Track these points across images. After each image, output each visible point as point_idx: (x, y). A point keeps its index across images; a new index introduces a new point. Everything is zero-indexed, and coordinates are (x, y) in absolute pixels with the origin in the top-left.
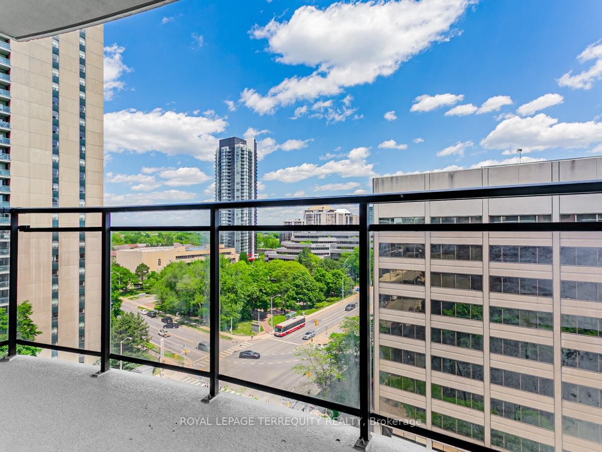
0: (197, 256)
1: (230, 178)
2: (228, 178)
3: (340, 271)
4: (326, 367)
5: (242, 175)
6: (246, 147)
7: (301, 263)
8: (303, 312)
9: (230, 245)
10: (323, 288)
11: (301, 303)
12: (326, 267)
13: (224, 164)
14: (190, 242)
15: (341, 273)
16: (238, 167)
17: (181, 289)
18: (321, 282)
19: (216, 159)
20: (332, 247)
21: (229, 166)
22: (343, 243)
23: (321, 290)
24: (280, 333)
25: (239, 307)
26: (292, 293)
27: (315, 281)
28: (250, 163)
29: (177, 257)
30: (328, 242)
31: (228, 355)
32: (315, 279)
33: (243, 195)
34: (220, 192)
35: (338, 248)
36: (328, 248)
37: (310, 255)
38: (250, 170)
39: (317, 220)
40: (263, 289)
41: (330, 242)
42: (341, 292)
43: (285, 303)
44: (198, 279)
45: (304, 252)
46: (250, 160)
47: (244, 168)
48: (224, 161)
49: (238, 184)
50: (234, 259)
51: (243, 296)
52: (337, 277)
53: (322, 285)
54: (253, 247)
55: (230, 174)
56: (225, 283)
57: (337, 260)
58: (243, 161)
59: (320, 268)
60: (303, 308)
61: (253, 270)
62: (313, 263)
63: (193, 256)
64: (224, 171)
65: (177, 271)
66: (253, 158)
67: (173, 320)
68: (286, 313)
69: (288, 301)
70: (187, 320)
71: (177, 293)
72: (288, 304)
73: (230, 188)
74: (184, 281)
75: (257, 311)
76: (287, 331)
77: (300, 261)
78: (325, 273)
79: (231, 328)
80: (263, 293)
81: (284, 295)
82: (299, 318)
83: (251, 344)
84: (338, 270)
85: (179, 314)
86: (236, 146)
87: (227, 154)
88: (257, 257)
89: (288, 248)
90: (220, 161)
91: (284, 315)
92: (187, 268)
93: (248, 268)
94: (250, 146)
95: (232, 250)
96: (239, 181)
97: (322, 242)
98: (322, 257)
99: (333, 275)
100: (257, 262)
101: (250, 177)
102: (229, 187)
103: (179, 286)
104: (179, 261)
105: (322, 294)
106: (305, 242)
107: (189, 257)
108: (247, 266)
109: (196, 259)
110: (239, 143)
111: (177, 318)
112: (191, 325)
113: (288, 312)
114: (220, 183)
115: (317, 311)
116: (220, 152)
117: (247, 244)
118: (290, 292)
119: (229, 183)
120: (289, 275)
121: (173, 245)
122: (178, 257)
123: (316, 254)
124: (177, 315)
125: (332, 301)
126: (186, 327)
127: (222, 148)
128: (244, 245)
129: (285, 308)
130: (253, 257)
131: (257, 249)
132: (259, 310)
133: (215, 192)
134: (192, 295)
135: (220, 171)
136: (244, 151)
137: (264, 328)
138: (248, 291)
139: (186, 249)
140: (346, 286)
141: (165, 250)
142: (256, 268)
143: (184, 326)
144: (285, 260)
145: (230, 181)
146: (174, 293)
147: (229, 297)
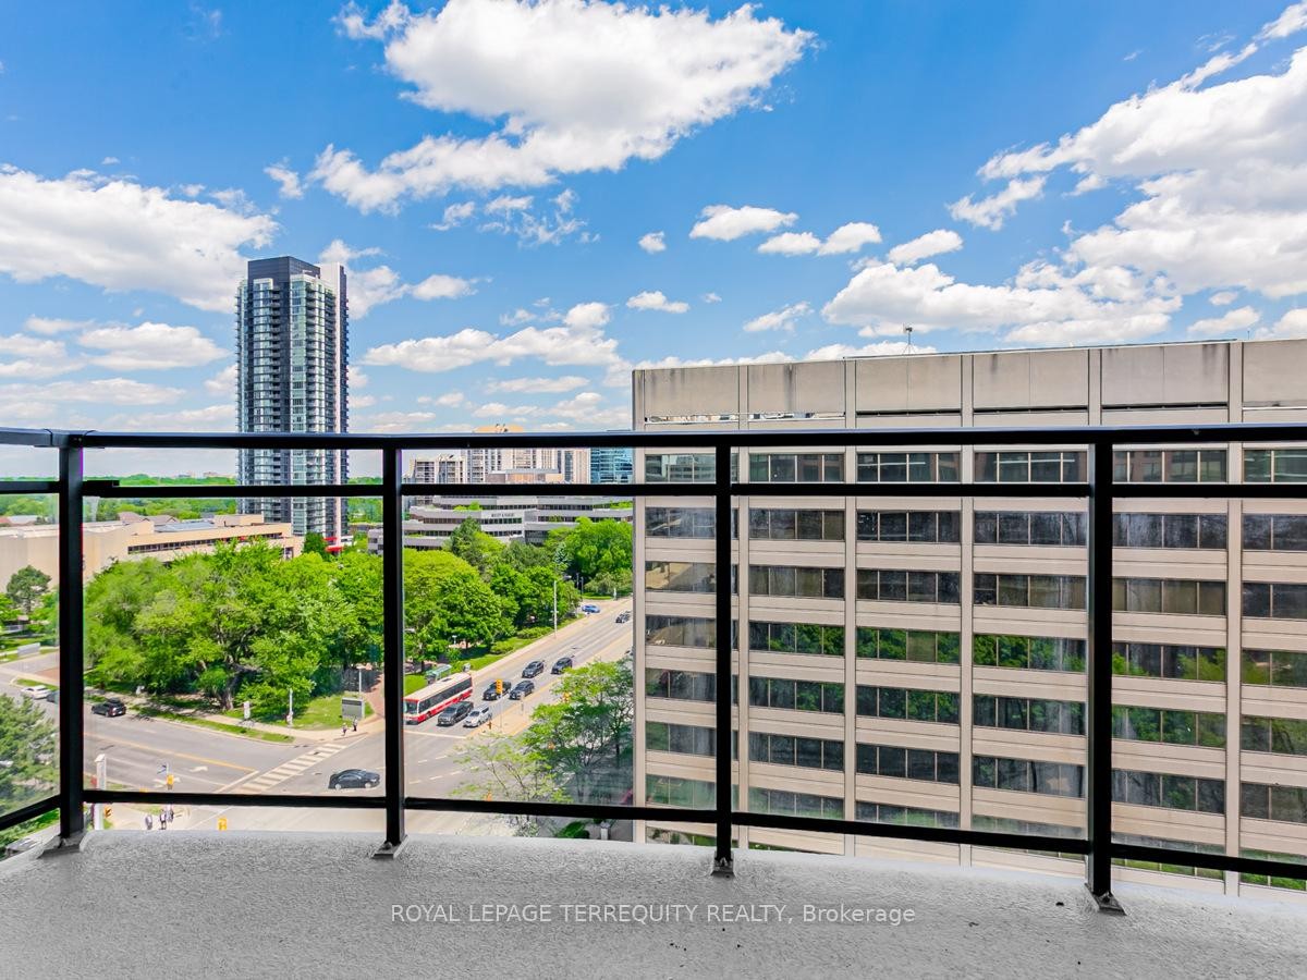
0: (188, 544)
1: (277, 355)
2: (271, 354)
3: (546, 570)
4: (528, 780)
5: (308, 350)
6: (318, 282)
7: (458, 555)
8: (467, 664)
9: (279, 516)
10: (512, 608)
11: (463, 645)
12: (515, 562)
13: (261, 320)
14: (165, 510)
15: (551, 573)
16: (297, 328)
17: (150, 627)
18: (507, 596)
19: (239, 306)
20: (528, 518)
21: (275, 326)
22: (552, 507)
23: (507, 613)
24: (414, 716)
25: (310, 664)
26: (437, 622)
27: (492, 593)
28: (330, 322)
29: (130, 549)
30: (520, 507)
31: (284, 778)
32: (493, 588)
33: (312, 396)
34: (250, 387)
35: (542, 519)
36: (519, 521)
37: (478, 535)
38: (330, 339)
39: (493, 457)
40: (369, 618)
41: (524, 507)
42: (550, 616)
43: (424, 646)
44: (197, 603)
45: (464, 530)
46: (330, 314)
47: (313, 333)
48: (261, 312)
49: (298, 369)
50: (289, 549)
51: (319, 638)
52: (540, 582)
53: (509, 602)
54: (338, 520)
55: (277, 346)
56: (272, 607)
57: (539, 545)
58: (313, 317)
59: (505, 566)
60: (466, 654)
61: (341, 573)
62: (486, 554)
63: (177, 545)
64: (262, 337)
65: (136, 583)
66: (338, 310)
67: (127, 706)
68: (425, 669)
69: (429, 641)
70: (166, 704)
71: (136, 638)
72: (430, 647)
73: (278, 380)
74: (157, 607)
75: (354, 668)
76: (430, 709)
77: (455, 550)
78: (516, 576)
79: (291, 713)
80: (368, 626)
81: (421, 627)
82: (457, 678)
83: (344, 747)
84: (543, 569)
85: (142, 691)
86: (293, 278)
87: (269, 296)
88: (349, 544)
89: (427, 521)
90: (250, 312)
91: (420, 674)
92: (166, 573)
93: (327, 570)
94: (329, 282)
95: (285, 528)
96: (303, 363)
97: (506, 507)
98: (505, 541)
99: (533, 578)
100: (351, 555)
101: (330, 355)
102: (275, 376)
103: (143, 620)
104: (139, 557)
105: (509, 621)
106: (467, 506)
107: (166, 546)
108: (327, 564)
109: (189, 551)
110: (301, 272)
111: (137, 701)
112: (179, 716)
113: (430, 667)
114: (251, 366)
115: (497, 659)
116: (251, 291)
117: (324, 513)
118: (436, 622)
119: (275, 367)
120: (431, 582)
121: (117, 518)
122: (136, 548)
123: (491, 533)
124: (138, 692)
125: (531, 635)
126: (166, 720)
127: (256, 282)
128: (315, 515)
129: (422, 657)
130: (339, 544)
131: (349, 524)
132: (360, 666)
133: (237, 388)
134: (182, 641)
135: (251, 336)
136: (314, 292)
137: (373, 707)
138: (333, 624)
139: (158, 529)
140: (562, 601)
141: (98, 530)
142: (349, 570)
143: (158, 719)
144: (419, 548)
145: (277, 363)
146: (128, 639)
147: (283, 641)
